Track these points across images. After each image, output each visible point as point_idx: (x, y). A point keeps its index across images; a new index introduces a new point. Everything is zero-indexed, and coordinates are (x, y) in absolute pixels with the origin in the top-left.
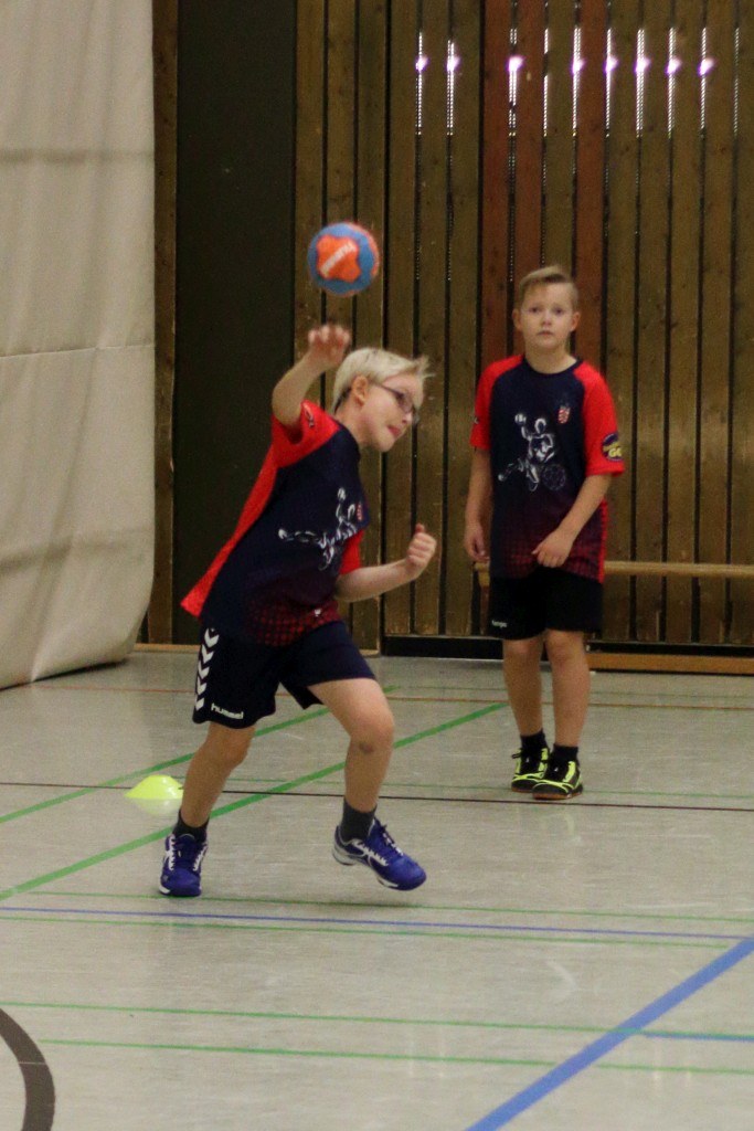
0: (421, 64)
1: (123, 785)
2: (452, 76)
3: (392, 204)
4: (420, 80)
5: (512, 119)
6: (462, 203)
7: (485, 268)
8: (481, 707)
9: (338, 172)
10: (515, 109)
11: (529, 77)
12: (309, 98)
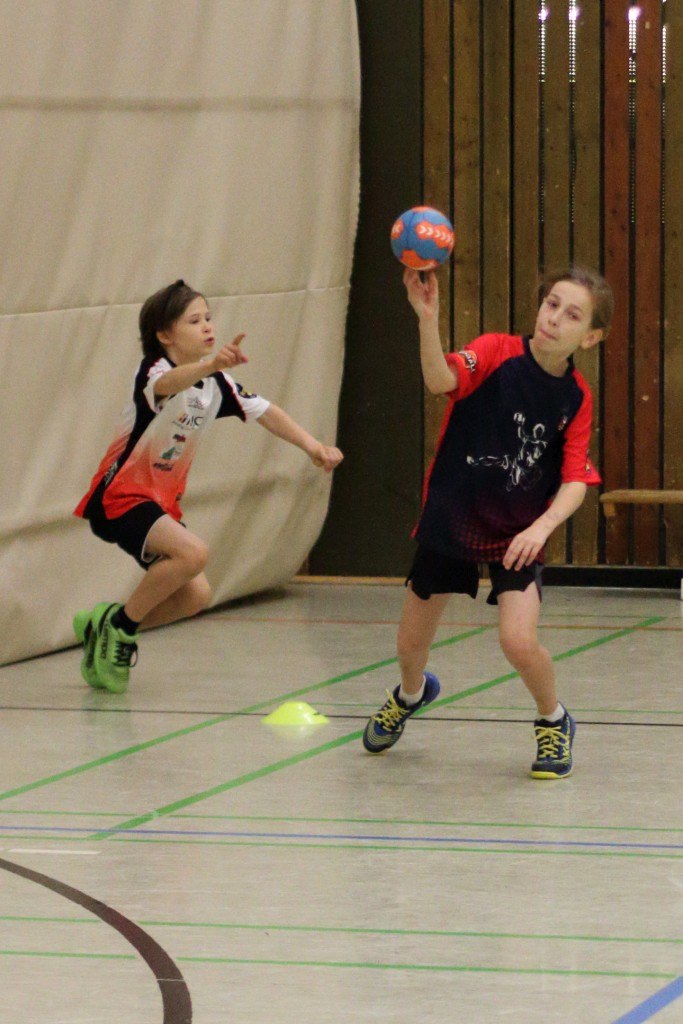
0: (543, 15)
1: (258, 711)
2: (574, 26)
3: (517, 150)
4: (543, 29)
5: (632, 66)
6: (584, 148)
7: (608, 209)
8: (608, 633)
9: (465, 119)
10: (634, 57)
11: (648, 25)
12: (436, 48)
